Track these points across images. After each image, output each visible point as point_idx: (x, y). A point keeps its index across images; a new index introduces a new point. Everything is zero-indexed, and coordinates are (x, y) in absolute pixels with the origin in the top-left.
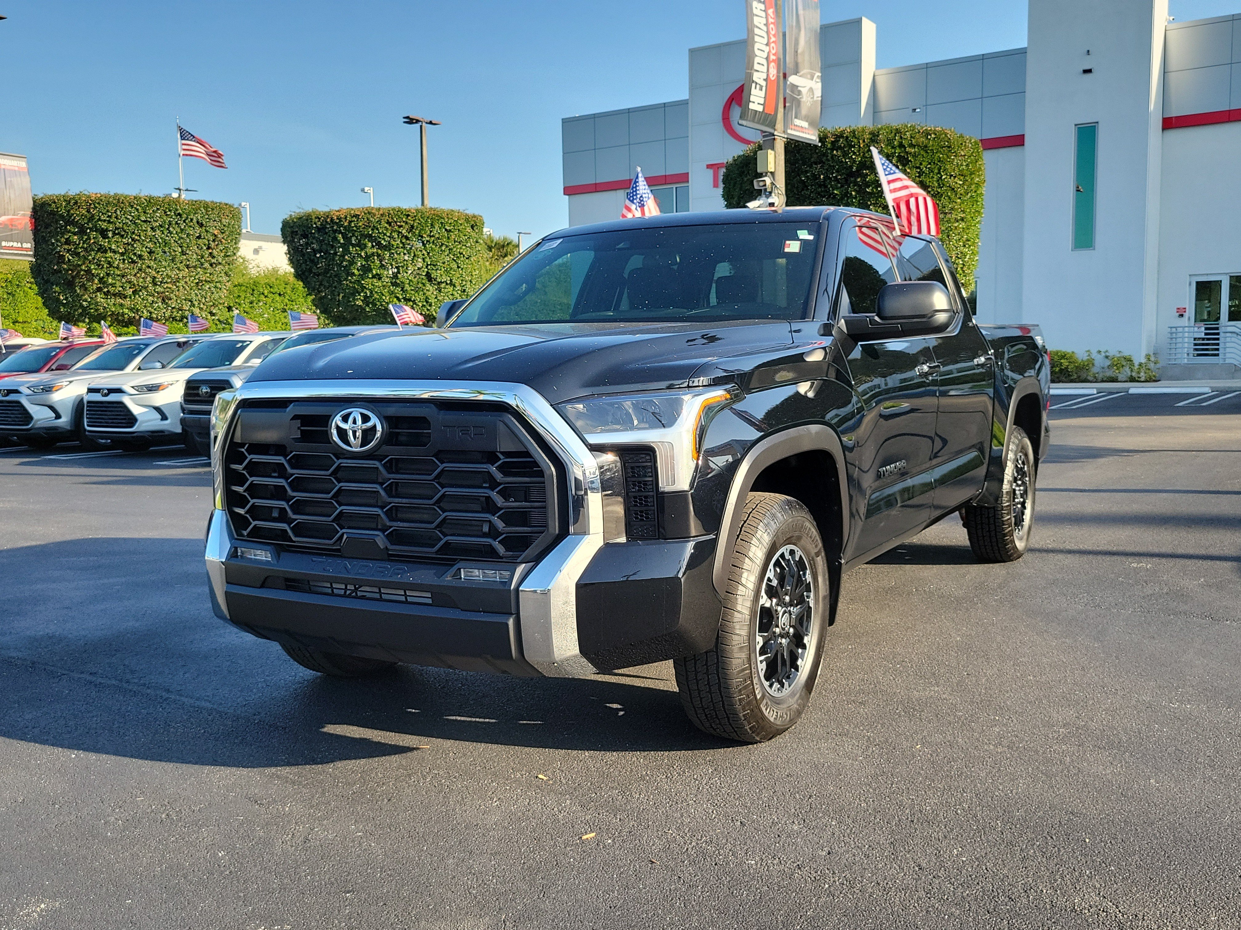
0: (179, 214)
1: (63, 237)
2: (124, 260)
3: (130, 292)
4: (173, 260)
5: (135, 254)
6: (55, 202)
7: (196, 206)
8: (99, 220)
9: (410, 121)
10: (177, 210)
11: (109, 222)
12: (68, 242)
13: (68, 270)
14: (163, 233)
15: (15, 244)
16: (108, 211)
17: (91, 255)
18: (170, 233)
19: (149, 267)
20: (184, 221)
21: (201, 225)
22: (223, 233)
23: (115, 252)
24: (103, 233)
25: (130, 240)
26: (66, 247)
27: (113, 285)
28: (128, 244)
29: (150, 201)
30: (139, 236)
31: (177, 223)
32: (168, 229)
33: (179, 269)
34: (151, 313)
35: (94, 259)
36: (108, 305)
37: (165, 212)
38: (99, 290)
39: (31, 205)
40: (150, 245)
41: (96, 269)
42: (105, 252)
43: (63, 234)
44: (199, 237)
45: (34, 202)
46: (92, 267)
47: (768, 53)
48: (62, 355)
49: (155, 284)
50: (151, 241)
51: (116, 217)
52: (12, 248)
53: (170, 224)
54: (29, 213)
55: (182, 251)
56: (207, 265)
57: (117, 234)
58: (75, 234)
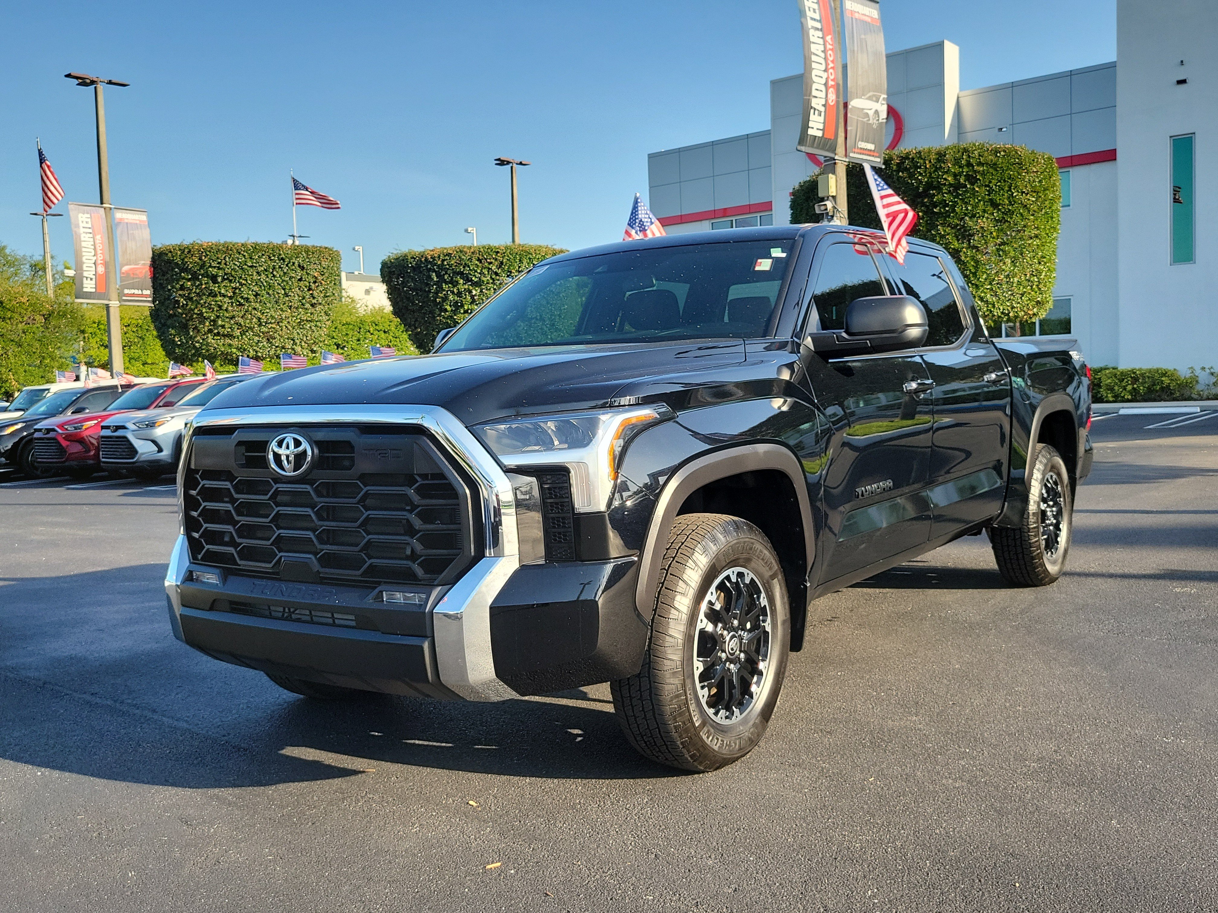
0: (283, 259)
1: (178, 283)
2: (232, 303)
3: (237, 333)
4: (277, 302)
5: (242, 297)
6: (171, 252)
7: (297, 250)
8: (210, 266)
9: (502, 162)
10: (280, 255)
11: (219, 268)
12: (182, 288)
13: (182, 314)
14: (268, 277)
15: (136, 292)
16: (218, 258)
17: (202, 299)
18: (274, 276)
19: (255, 309)
20: (287, 265)
21: (303, 268)
22: (323, 275)
23: (224, 296)
24: (214, 279)
25: (238, 285)
26: (181, 292)
27: (223, 327)
28: (236, 288)
29: (256, 248)
30: (246, 280)
31: (280, 267)
32: (272, 273)
33: (282, 310)
34: (257, 352)
35: (205, 303)
36: (218, 345)
37: (270, 257)
38: (210, 331)
39: (151, 255)
40: (256, 288)
41: (206, 312)
42: (216, 296)
43: (178, 281)
44: (300, 280)
45: (153, 252)
46: (204, 310)
47: (827, 79)
48: (168, 393)
49: (260, 325)
50: (256, 284)
51: (225, 264)
52: (133, 295)
53: (274, 268)
54: (148, 262)
55: (285, 293)
56: (308, 306)
57: (226, 279)
58: (189, 280)
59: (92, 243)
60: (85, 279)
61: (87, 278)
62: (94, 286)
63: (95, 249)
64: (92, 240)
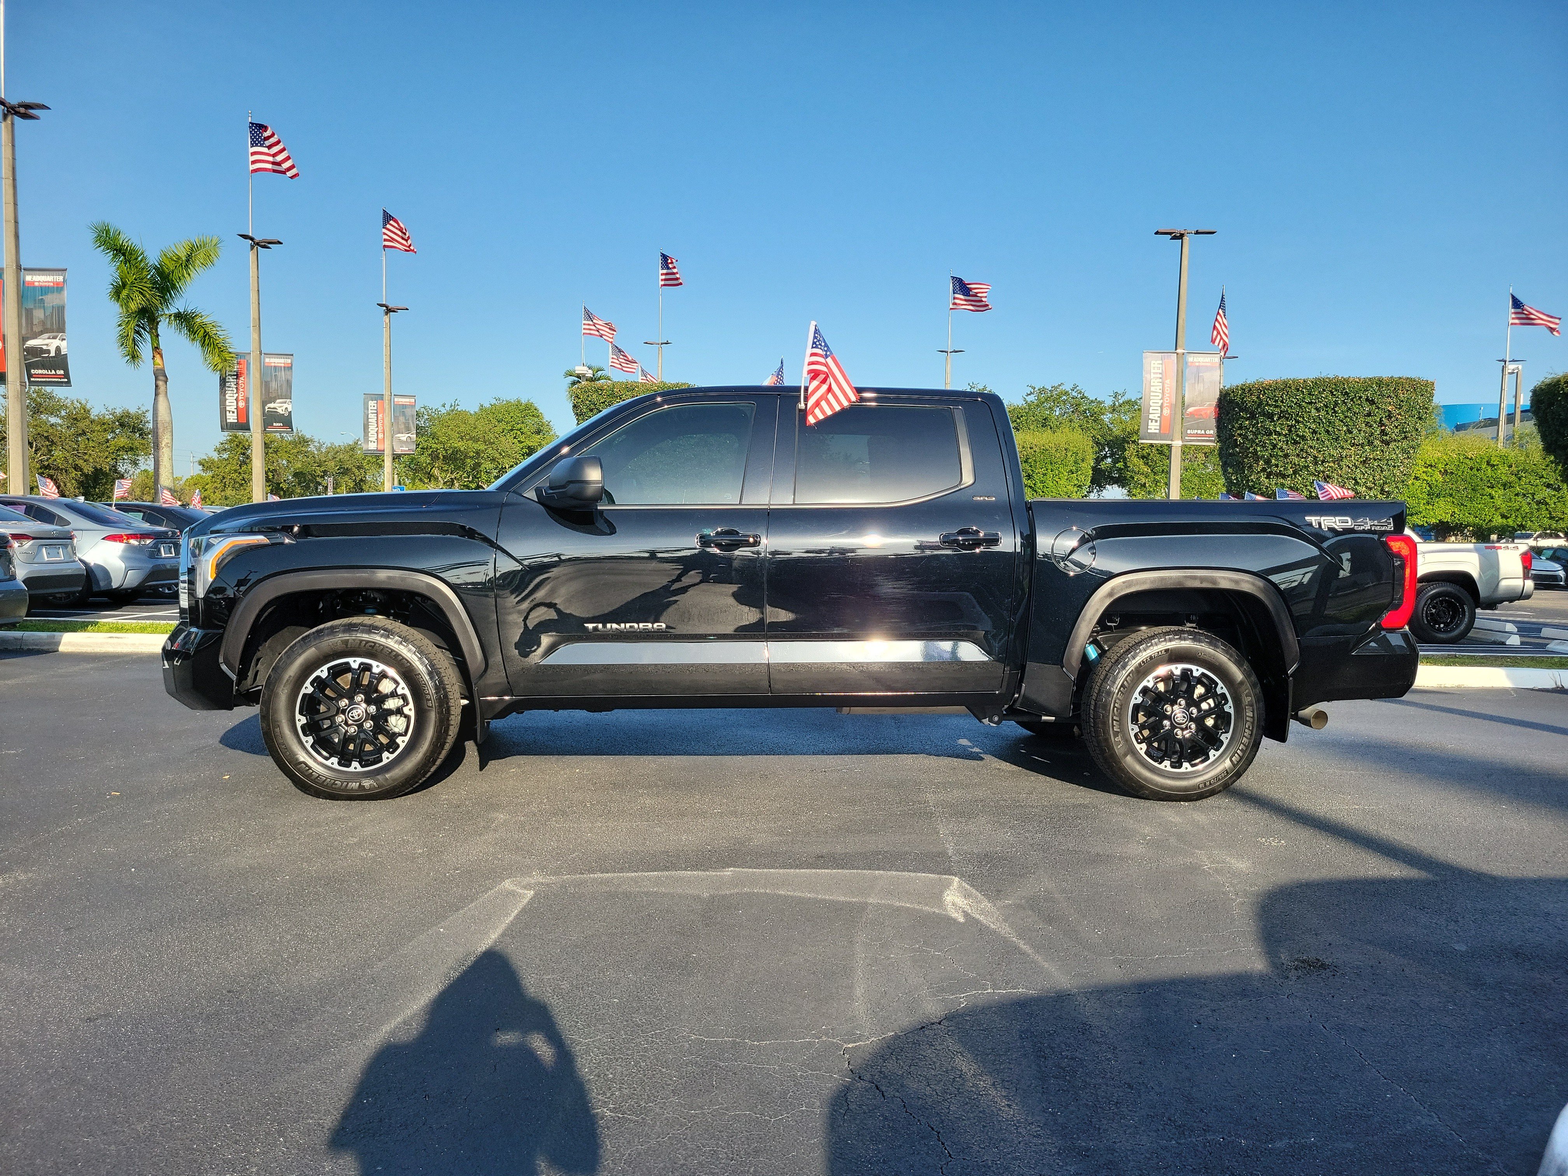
0: (1346, 393)
1: (1237, 423)
2: (1287, 441)
3: (1291, 471)
4: (1337, 439)
5: (1297, 435)
6: (1233, 392)
7: (1367, 384)
8: (1268, 404)
10: (1344, 389)
11: (1276, 407)
12: (1240, 428)
13: (1239, 453)
14: (1328, 413)
15: (1199, 432)
16: (1275, 396)
17: (1257, 438)
18: (1335, 412)
19: (1311, 447)
20: (1352, 400)
21: (1372, 402)
22: (1400, 409)
23: (1279, 434)
24: (1270, 416)
25: (1294, 422)
26: (1239, 432)
27: (1277, 466)
28: (1292, 426)
29: (1317, 383)
30: (1303, 418)
31: (1344, 402)
32: (1333, 409)
33: (1342, 448)
34: (1311, 492)
35: (1260, 441)
36: (1270, 484)
37: (1332, 392)
38: (1264, 470)
39: (1218, 396)
40: (1313, 426)
41: (1261, 451)
42: (1271, 434)
43: (1238, 420)
44: (1369, 415)
45: (1221, 392)
46: (1259, 449)
49: (1316, 463)
50: (1314, 421)
51: (1282, 402)
52: (1197, 435)
53: (1336, 404)
54: (1214, 402)
55: (1348, 430)
56: (1377, 443)
57: (1283, 417)
58: (1247, 419)
59: (1161, 387)
60: (1150, 421)
61: (1152, 420)
62: (1158, 428)
63: (1163, 393)
64: (1161, 384)
